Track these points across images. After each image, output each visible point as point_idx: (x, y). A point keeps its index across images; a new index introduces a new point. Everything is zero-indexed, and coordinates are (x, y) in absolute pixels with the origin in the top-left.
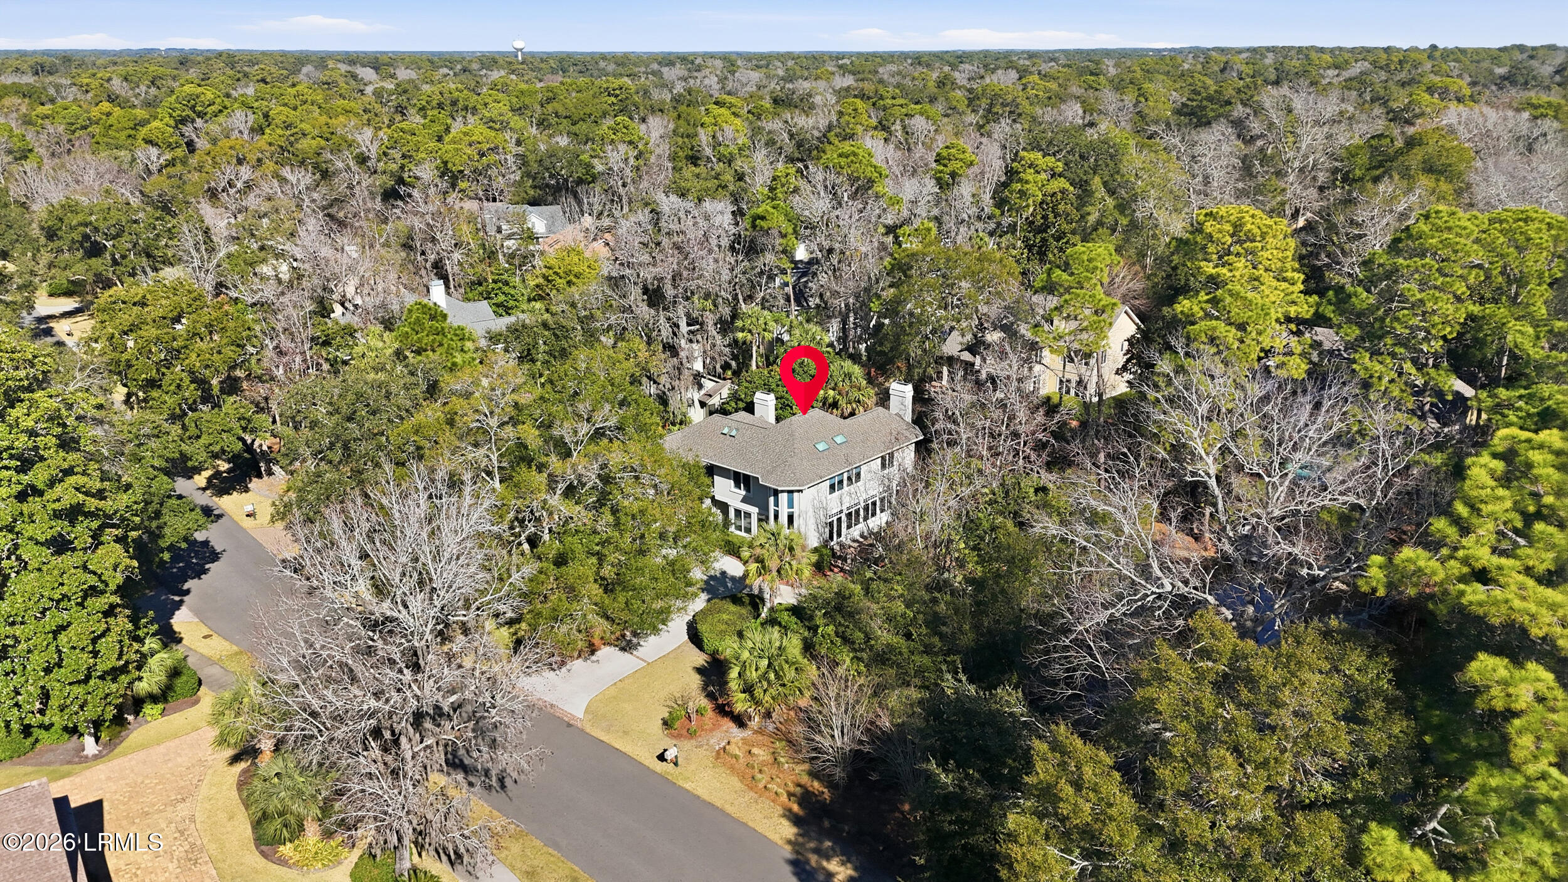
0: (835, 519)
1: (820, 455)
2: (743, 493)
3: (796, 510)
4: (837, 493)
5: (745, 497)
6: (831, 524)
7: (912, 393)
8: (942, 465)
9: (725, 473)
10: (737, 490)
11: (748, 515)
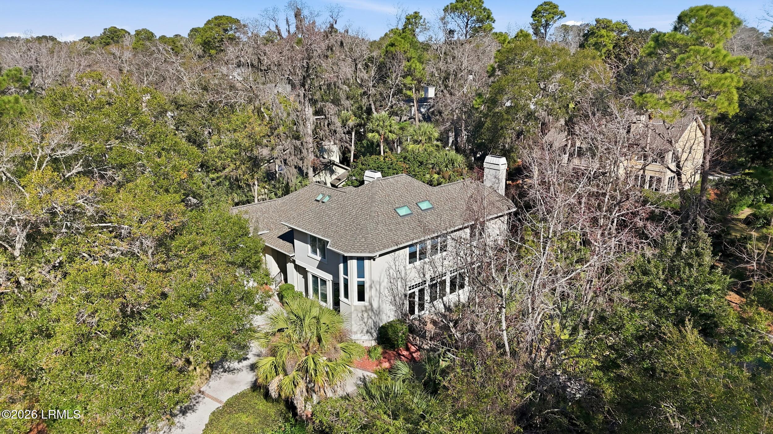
0: (416, 290)
1: (400, 220)
2: (319, 258)
3: (366, 280)
4: (418, 263)
5: (320, 262)
6: (412, 295)
7: (506, 167)
8: (545, 220)
9: (305, 238)
10: (313, 256)
11: (324, 282)
